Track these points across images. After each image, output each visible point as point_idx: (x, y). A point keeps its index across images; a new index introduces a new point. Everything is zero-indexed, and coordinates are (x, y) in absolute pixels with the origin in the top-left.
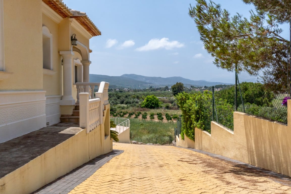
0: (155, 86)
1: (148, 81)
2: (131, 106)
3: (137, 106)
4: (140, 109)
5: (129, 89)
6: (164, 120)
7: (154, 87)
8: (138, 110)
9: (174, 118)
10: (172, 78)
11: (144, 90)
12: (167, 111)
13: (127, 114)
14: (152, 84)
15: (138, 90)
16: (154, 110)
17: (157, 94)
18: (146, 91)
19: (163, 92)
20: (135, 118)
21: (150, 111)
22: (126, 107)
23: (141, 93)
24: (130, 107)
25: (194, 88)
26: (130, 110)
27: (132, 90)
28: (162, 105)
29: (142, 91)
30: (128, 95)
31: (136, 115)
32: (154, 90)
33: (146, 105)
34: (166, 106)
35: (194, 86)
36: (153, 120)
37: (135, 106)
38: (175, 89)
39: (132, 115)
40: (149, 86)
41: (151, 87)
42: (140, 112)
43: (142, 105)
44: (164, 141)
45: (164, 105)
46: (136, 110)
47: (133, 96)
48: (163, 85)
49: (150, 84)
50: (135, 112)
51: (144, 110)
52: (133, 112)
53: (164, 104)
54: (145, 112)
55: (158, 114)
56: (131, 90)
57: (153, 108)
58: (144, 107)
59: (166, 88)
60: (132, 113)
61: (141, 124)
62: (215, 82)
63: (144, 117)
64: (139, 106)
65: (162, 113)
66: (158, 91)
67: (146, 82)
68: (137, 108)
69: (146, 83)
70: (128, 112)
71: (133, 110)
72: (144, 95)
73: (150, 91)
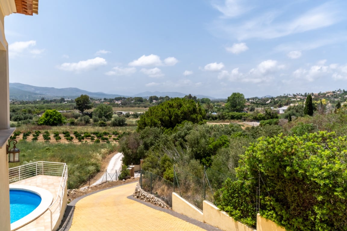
0: (48, 97)
1: (38, 92)
2: (24, 123)
3: (33, 123)
4: (38, 127)
5: (14, 101)
6: (74, 140)
7: (46, 98)
8: (35, 128)
9: (86, 137)
10: (67, 89)
11: (34, 102)
12: (73, 128)
13: (20, 134)
14: (43, 95)
15: (26, 101)
16: (56, 127)
17: (52, 106)
18: (37, 103)
19: (59, 104)
20: (33, 139)
21: (52, 129)
22: (17, 125)
23: (31, 105)
24: (22, 124)
25: (94, 100)
26: (23, 129)
27: (18, 102)
28: (65, 121)
29: (32, 103)
30: (16, 108)
31: (34, 136)
32: (47, 102)
33: (45, 122)
34: (71, 122)
35: (93, 98)
36: (59, 140)
37: (29, 124)
38: (79, 102)
39: (28, 135)
40: (40, 97)
41: (43, 99)
42: (39, 132)
43: (40, 121)
44: (89, 173)
45: (68, 121)
46: (32, 129)
47: (24, 109)
48: (57, 96)
49: (41, 95)
50: (31, 131)
51: (43, 129)
52: (28, 131)
53: (68, 119)
54: (45, 131)
55: (64, 133)
56: (16, 102)
57: (55, 125)
58: (43, 124)
59: (62, 100)
60: (27, 133)
61: (47, 149)
62: (113, 94)
63: (47, 138)
64: (35, 122)
65: (69, 131)
66: (52, 104)
67: (36, 92)
68: (33, 126)
69: (36, 94)
70: (21, 131)
71: (27, 129)
72: (36, 108)
73: (43, 103)
